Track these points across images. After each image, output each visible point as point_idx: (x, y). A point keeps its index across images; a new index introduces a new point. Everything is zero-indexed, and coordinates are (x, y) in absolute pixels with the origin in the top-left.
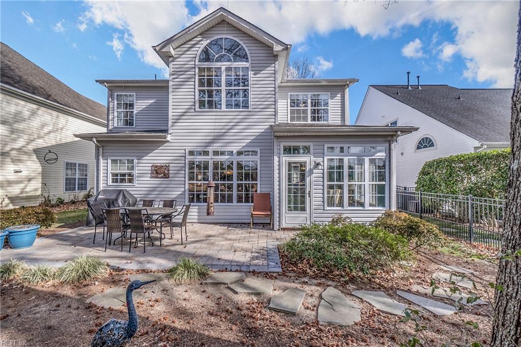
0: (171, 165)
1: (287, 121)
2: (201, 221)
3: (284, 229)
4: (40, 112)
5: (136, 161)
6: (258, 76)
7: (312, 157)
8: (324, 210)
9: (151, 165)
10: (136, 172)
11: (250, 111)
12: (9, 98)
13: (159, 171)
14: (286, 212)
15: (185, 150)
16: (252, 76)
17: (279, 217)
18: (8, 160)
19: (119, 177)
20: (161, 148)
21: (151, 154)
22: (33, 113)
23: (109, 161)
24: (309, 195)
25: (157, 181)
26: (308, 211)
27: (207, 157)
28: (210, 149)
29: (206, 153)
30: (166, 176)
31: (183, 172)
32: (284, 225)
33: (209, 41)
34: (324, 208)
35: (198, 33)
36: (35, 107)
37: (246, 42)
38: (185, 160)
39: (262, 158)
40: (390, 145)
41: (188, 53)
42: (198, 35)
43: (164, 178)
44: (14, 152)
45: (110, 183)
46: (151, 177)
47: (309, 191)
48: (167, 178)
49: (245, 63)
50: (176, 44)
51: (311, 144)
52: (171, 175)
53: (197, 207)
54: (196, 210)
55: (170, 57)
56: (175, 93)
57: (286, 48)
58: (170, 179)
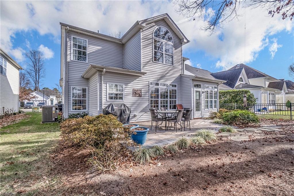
0: (142, 90)
1: (182, 73)
3: (195, 119)
5: (124, 86)
6: (176, 50)
7: (202, 89)
9: (132, 89)
10: (124, 93)
11: (174, 66)
13: (137, 92)
14: (195, 112)
15: (149, 82)
16: (174, 50)
17: (193, 114)
19: (118, 96)
20: (137, 79)
21: (132, 83)
23: (108, 85)
25: (136, 98)
26: (201, 111)
27: (158, 86)
28: (159, 83)
29: (157, 84)
30: (140, 96)
31: (148, 94)
32: (195, 117)
33: (158, 27)
34: (204, 109)
37: (174, 35)
38: (149, 87)
39: (178, 89)
41: (149, 30)
42: (153, 22)
43: (139, 97)
45: (108, 99)
46: (132, 96)
47: (201, 103)
48: (141, 97)
49: (172, 43)
51: (201, 84)
52: (142, 95)
55: (141, 29)
57: (188, 41)
58: (142, 97)
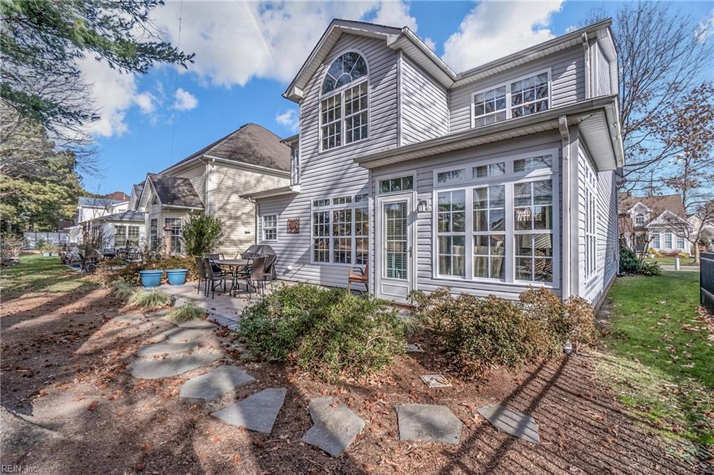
0: (301, 219)
2: (324, 283)
4: (264, 179)
5: (278, 217)
6: (377, 88)
7: (415, 193)
8: (432, 278)
9: (287, 220)
10: (278, 228)
11: (369, 140)
12: (240, 171)
13: (292, 226)
14: (381, 279)
15: (310, 201)
16: (371, 91)
17: (374, 284)
18: (240, 222)
19: (269, 234)
20: (294, 200)
21: (287, 209)
22: (258, 181)
23: (263, 218)
24: (411, 253)
25: (291, 237)
26: (409, 279)
27: (328, 207)
28: (331, 197)
29: (327, 202)
30: (297, 231)
31: (310, 226)
33: (330, 66)
34: (432, 275)
35: (320, 62)
36: (259, 175)
37: (364, 48)
38: (311, 212)
40: (561, 150)
41: (313, 88)
42: (320, 64)
43: (296, 233)
44: (244, 216)
45: (264, 239)
46: (287, 233)
47: (411, 248)
48: (298, 233)
49: (363, 78)
50: (301, 83)
51: (414, 173)
52: (300, 230)
53: (319, 267)
54: (319, 270)
55: (300, 99)
56: (304, 139)
58: (300, 234)
